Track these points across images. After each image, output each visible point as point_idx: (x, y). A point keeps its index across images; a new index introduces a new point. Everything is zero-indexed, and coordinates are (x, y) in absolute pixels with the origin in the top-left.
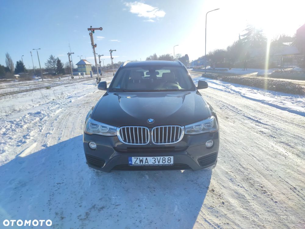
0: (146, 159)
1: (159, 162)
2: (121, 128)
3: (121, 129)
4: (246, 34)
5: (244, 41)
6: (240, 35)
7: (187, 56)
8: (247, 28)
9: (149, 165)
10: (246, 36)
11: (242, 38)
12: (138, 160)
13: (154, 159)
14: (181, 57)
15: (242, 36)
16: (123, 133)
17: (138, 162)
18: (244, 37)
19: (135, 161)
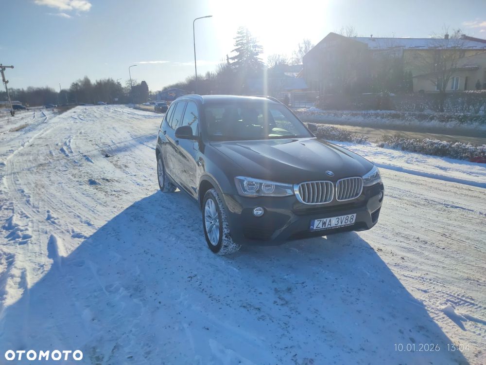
0: (330, 221)
1: (341, 223)
2: (300, 185)
3: (300, 187)
4: (236, 56)
5: (234, 67)
6: (228, 57)
7: (144, 83)
8: (237, 47)
9: (332, 227)
10: (236, 60)
11: (231, 61)
12: (321, 223)
13: (338, 219)
14: (136, 85)
15: (230, 58)
16: (303, 191)
17: (320, 225)
18: (233, 61)
19: (318, 224)
